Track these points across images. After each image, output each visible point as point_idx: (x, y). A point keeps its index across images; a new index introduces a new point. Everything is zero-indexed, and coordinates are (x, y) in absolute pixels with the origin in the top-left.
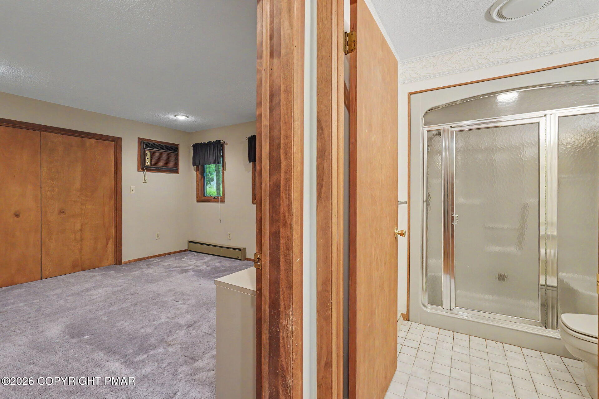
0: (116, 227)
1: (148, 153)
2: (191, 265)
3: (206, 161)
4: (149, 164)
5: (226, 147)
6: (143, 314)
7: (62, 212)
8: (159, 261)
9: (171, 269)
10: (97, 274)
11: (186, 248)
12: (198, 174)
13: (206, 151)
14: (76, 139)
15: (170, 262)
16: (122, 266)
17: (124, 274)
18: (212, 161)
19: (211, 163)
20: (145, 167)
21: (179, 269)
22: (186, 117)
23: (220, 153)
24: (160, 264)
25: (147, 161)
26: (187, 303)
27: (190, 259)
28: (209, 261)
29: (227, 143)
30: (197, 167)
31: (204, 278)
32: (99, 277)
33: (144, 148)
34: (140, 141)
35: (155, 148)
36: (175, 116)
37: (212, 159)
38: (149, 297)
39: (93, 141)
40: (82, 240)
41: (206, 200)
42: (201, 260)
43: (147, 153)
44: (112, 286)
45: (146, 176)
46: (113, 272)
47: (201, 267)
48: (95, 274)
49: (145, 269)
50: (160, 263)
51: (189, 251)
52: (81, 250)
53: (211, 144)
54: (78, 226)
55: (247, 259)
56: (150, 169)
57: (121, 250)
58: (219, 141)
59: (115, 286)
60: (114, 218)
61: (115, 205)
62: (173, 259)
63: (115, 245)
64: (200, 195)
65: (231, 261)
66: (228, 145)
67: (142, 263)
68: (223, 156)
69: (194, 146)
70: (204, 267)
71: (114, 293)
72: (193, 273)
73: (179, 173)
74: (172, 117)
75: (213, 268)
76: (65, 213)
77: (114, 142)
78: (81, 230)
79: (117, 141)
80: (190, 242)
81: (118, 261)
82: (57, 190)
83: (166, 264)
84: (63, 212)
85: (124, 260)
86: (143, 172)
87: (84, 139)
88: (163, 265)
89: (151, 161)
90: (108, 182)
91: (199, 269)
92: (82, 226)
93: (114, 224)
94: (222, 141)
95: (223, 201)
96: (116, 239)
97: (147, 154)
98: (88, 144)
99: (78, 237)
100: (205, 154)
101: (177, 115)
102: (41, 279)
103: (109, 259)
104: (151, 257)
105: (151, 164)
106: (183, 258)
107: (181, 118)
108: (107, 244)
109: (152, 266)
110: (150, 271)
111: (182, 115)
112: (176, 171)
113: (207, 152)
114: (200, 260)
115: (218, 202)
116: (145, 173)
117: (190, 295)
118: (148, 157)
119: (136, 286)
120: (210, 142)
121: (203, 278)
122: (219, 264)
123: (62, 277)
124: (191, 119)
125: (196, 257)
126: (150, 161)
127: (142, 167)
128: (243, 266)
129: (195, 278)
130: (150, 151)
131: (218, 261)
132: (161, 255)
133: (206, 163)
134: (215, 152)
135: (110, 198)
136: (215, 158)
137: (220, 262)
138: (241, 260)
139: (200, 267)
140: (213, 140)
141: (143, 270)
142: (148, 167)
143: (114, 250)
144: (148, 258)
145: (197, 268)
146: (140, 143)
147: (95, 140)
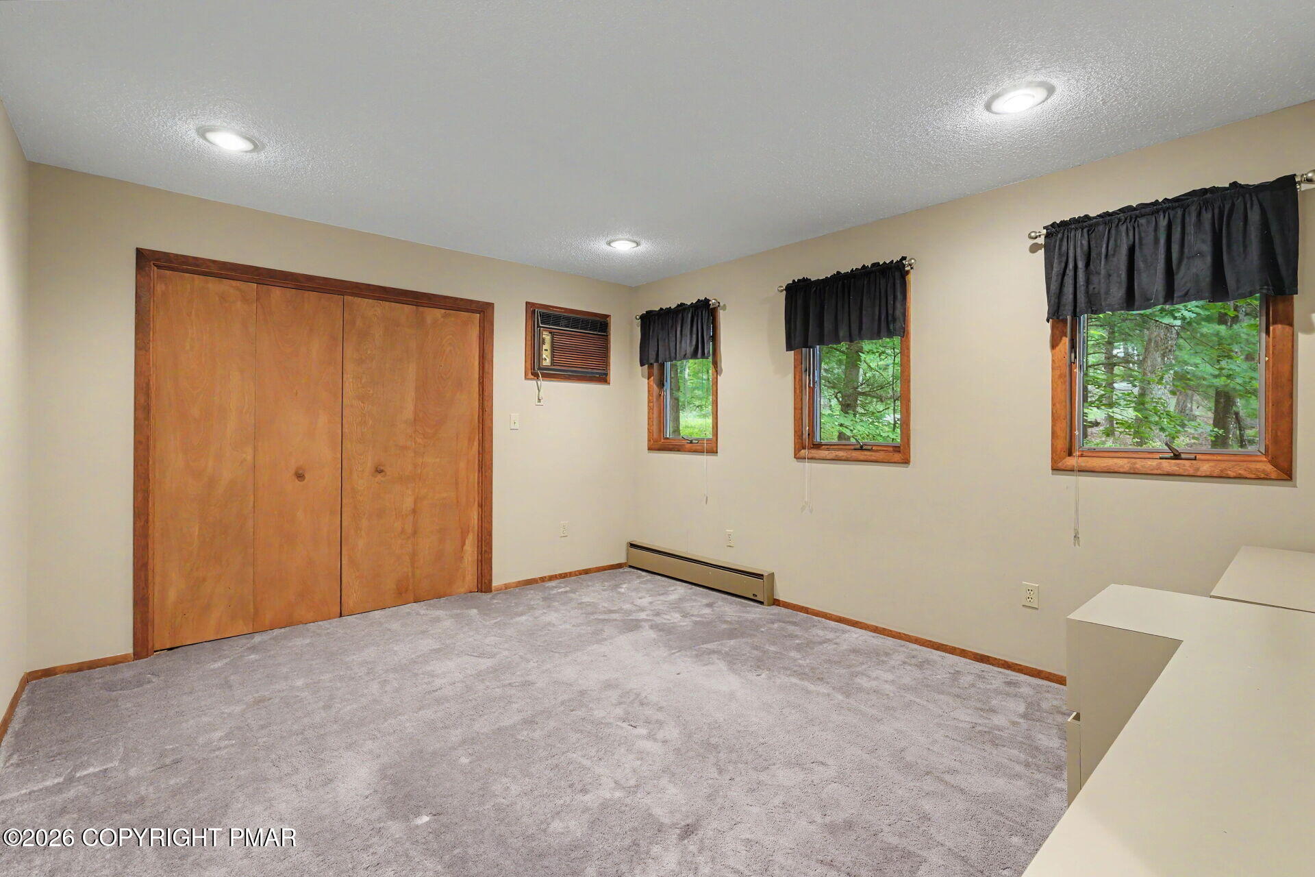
0: (481, 506)
1: (547, 337)
2: (642, 610)
3: (673, 351)
4: (547, 362)
5: (722, 316)
6: (555, 761)
7: (379, 471)
8: (568, 589)
9: (600, 617)
10: (444, 613)
11: (623, 560)
12: (652, 383)
13: (672, 326)
14: (408, 309)
15: (594, 593)
16: (493, 598)
17: (499, 619)
18: (690, 350)
19: (685, 357)
20: (540, 369)
21: (614, 616)
22: (635, 245)
23: (707, 332)
24: (571, 600)
25: (544, 356)
26: (660, 735)
27: (636, 590)
28: (681, 600)
29: (725, 305)
30: (651, 366)
31: (683, 652)
32: (448, 623)
33: (538, 326)
34: (531, 308)
35: (562, 326)
36: (609, 244)
37: (687, 345)
38: (560, 699)
39: (438, 313)
40: (415, 533)
41: (671, 447)
42: (663, 594)
43: (544, 336)
44: (475, 654)
45: (542, 391)
46: (475, 611)
47: (668, 617)
48: (440, 613)
49: (540, 612)
50: (572, 595)
51: (630, 567)
52: (414, 556)
53: (685, 309)
54: (408, 503)
55: (776, 602)
56: (549, 374)
57: (491, 559)
58: (707, 301)
59: (481, 655)
60: (476, 485)
61: (479, 456)
62: (598, 586)
63: (478, 546)
64: (655, 435)
65: (741, 604)
66: (727, 311)
67: (532, 592)
68: (714, 338)
69: (643, 318)
70: (675, 617)
71: (480, 676)
72: (652, 634)
73: (609, 383)
74: (600, 246)
75: (696, 623)
76: (386, 474)
77: (478, 315)
78: (414, 511)
79: (484, 311)
80: (632, 545)
81: (484, 584)
82: (371, 422)
83: (586, 599)
84: (381, 471)
85: (495, 583)
86: (535, 382)
87: (421, 309)
88: (580, 601)
89: (553, 356)
90: (467, 403)
91: (665, 621)
92: (415, 502)
93: (477, 499)
94: (714, 299)
95: (713, 451)
96: (480, 535)
97: (544, 340)
98: (429, 320)
99: (409, 528)
100: (670, 335)
101: (613, 241)
102: (341, 616)
103: (467, 579)
104: (552, 578)
105: (552, 360)
106: (617, 586)
107: (623, 247)
108: (463, 544)
109: (556, 604)
110: (552, 617)
111: (627, 240)
112: (603, 378)
113: (674, 333)
114: (659, 595)
115: (701, 452)
116: (539, 382)
117: (660, 709)
118: (547, 346)
119: (528, 661)
120: (682, 304)
121: (679, 651)
122: (707, 611)
123: (377, 614)
124: (645, 247)
125: (650, 586)
126: (550, 356)
127: (535, 370)
128: (773, 623)
129: (663, 652)
130: (550, 333)
131: (705, 601)
132: (570, 574)
133: (673, 355)
134: (695, 329)
135: (470, 440)
136: (694, 343)
137: (710, 605)
138: (762, 603)
139: (665, 617)
140: (690, 300)
141: (538, 613)
142: (546, 369)
143: (476, 557)
144: (543, 579)
145: (658, 620)
146: (530, 314)
147: (443, 311)
